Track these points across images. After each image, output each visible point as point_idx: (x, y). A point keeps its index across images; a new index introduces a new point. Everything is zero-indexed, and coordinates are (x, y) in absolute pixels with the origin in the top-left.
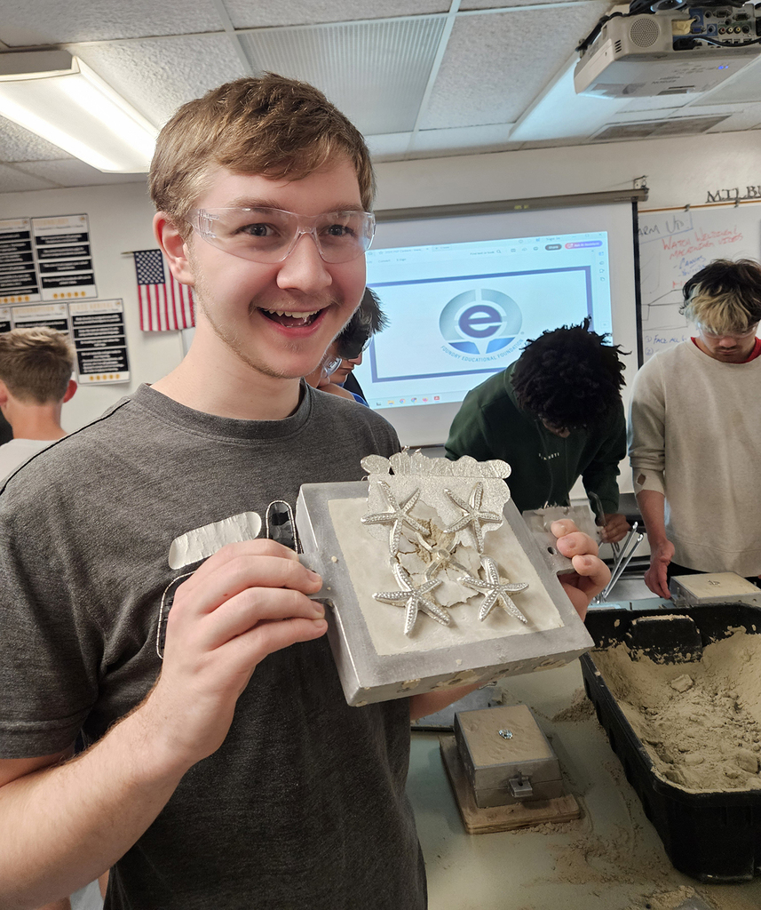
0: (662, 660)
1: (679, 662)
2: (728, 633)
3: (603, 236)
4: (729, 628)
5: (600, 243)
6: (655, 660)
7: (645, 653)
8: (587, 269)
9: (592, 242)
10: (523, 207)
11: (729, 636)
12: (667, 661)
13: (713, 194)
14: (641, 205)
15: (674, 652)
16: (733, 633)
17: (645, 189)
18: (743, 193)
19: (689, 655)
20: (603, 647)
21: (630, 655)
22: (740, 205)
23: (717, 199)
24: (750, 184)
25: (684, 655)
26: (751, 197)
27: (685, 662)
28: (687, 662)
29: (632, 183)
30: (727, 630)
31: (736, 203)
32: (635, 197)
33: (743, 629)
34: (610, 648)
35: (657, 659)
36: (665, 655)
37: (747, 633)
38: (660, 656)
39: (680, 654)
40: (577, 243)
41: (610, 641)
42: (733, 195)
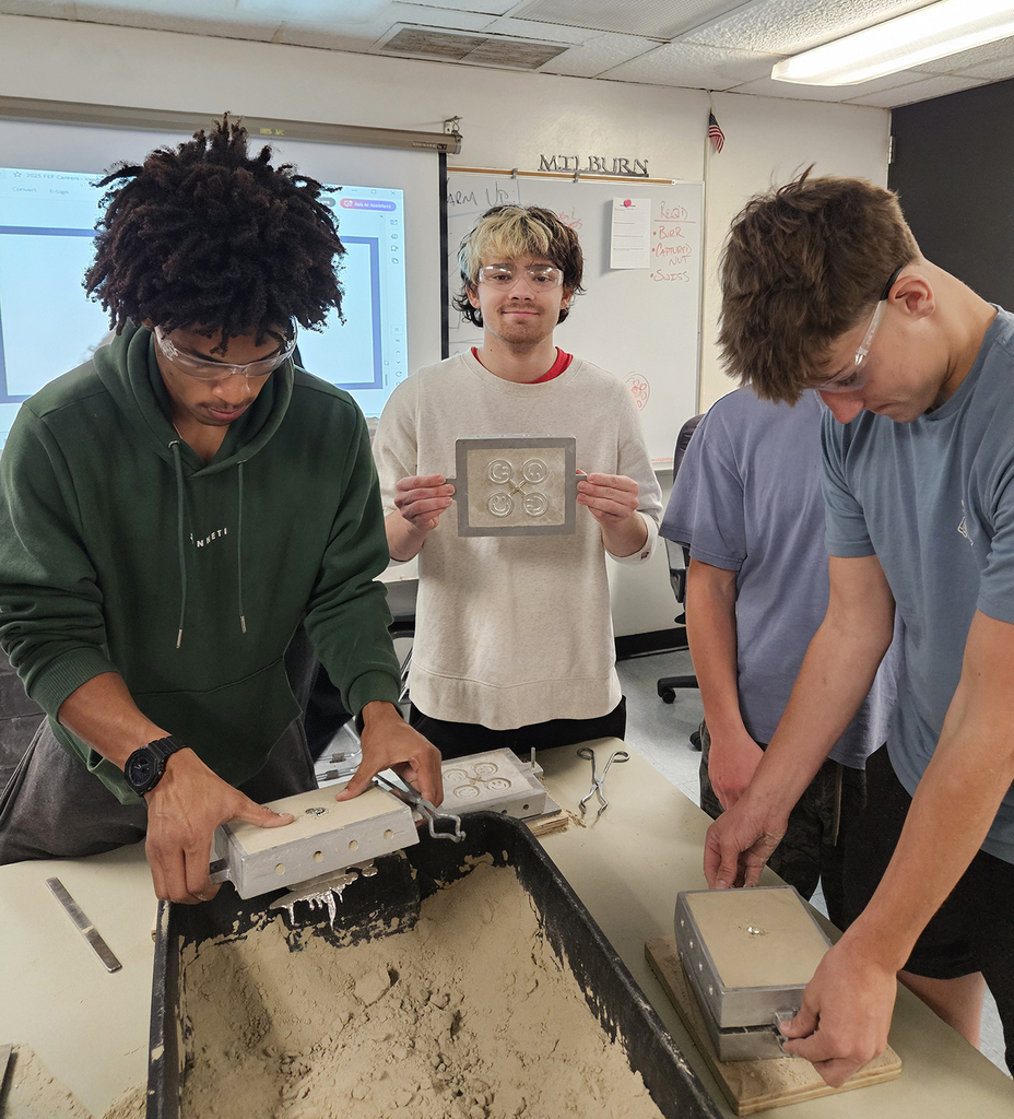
0: (349, 938)
1: (377, 936)
2: (467, 868)
3: (397, 197)
4: (468, 859)
5: (393, 207)
6: (335, 942)
7: (316, 933)
8: (374, 242)
9: (381, 203)
10: (273, 131)
11: (467, 873)
12: (356, 938)
13: (548, 159)
14: (451, 160)
15: (370, 920)
16: (472, 867)
17: (456, 136)
18: (584, 164)
19: (395, 922)
20: (239, 932)
21: (288, 940)
22: (580, 181)
23: (552, 167)
24: (592, 153)
25: (388, 923)
26: (594, 172)
27: (388, 935)
28: (392, 933)
29: (441, 125)
30: (463, 863)
31: (574, 177)
32: (444, 147)
33: (489, 857)
34: (251, 933)
35: (337, 939)
36: (354, 928)
37: (494, 864)
38: (343, 932)
39: (380, 923)
40: (359, 201)
41: (254, 918)
42: (572, 164)
